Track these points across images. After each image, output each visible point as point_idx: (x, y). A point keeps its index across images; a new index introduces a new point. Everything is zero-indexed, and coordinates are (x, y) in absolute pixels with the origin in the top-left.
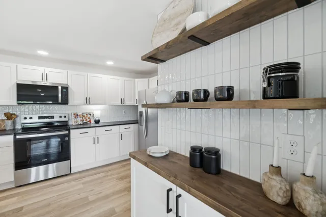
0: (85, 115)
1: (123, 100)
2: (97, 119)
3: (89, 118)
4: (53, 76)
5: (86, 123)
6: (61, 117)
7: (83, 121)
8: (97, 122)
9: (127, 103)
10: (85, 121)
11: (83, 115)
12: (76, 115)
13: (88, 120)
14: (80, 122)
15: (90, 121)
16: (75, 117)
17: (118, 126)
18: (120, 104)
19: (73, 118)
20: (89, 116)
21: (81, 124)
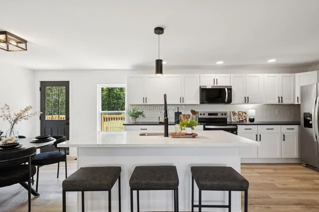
0: (241, 113)
1: (280, 99)
2: (252, 118)
3: (244, 116)
4: (222, 80)
5: (243, 121)
6: (222, 114)
7: (239, 119)
8: (252, 120)
9: (285, 102)
10: (241, 119)
11: (239, 113)
12: (234, 114)
13: (244, 118)
14: (238, 120)
15: (246, 119)
16: (234, 115)
17: (280, 126)
18: (278, 103)
19: (232, 116)
20: (244, 114)
21: (238, 122)
